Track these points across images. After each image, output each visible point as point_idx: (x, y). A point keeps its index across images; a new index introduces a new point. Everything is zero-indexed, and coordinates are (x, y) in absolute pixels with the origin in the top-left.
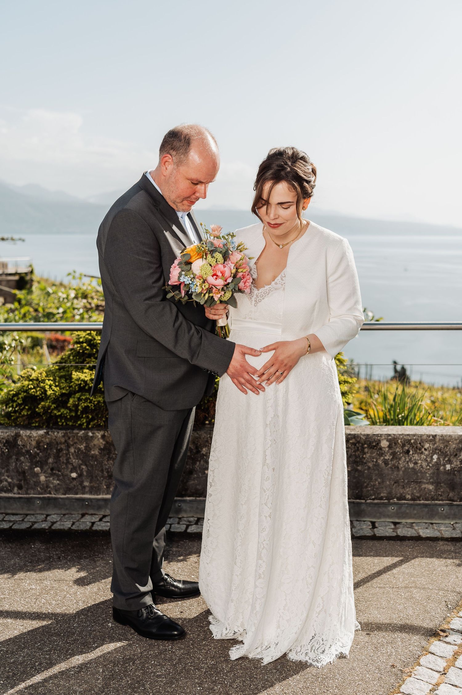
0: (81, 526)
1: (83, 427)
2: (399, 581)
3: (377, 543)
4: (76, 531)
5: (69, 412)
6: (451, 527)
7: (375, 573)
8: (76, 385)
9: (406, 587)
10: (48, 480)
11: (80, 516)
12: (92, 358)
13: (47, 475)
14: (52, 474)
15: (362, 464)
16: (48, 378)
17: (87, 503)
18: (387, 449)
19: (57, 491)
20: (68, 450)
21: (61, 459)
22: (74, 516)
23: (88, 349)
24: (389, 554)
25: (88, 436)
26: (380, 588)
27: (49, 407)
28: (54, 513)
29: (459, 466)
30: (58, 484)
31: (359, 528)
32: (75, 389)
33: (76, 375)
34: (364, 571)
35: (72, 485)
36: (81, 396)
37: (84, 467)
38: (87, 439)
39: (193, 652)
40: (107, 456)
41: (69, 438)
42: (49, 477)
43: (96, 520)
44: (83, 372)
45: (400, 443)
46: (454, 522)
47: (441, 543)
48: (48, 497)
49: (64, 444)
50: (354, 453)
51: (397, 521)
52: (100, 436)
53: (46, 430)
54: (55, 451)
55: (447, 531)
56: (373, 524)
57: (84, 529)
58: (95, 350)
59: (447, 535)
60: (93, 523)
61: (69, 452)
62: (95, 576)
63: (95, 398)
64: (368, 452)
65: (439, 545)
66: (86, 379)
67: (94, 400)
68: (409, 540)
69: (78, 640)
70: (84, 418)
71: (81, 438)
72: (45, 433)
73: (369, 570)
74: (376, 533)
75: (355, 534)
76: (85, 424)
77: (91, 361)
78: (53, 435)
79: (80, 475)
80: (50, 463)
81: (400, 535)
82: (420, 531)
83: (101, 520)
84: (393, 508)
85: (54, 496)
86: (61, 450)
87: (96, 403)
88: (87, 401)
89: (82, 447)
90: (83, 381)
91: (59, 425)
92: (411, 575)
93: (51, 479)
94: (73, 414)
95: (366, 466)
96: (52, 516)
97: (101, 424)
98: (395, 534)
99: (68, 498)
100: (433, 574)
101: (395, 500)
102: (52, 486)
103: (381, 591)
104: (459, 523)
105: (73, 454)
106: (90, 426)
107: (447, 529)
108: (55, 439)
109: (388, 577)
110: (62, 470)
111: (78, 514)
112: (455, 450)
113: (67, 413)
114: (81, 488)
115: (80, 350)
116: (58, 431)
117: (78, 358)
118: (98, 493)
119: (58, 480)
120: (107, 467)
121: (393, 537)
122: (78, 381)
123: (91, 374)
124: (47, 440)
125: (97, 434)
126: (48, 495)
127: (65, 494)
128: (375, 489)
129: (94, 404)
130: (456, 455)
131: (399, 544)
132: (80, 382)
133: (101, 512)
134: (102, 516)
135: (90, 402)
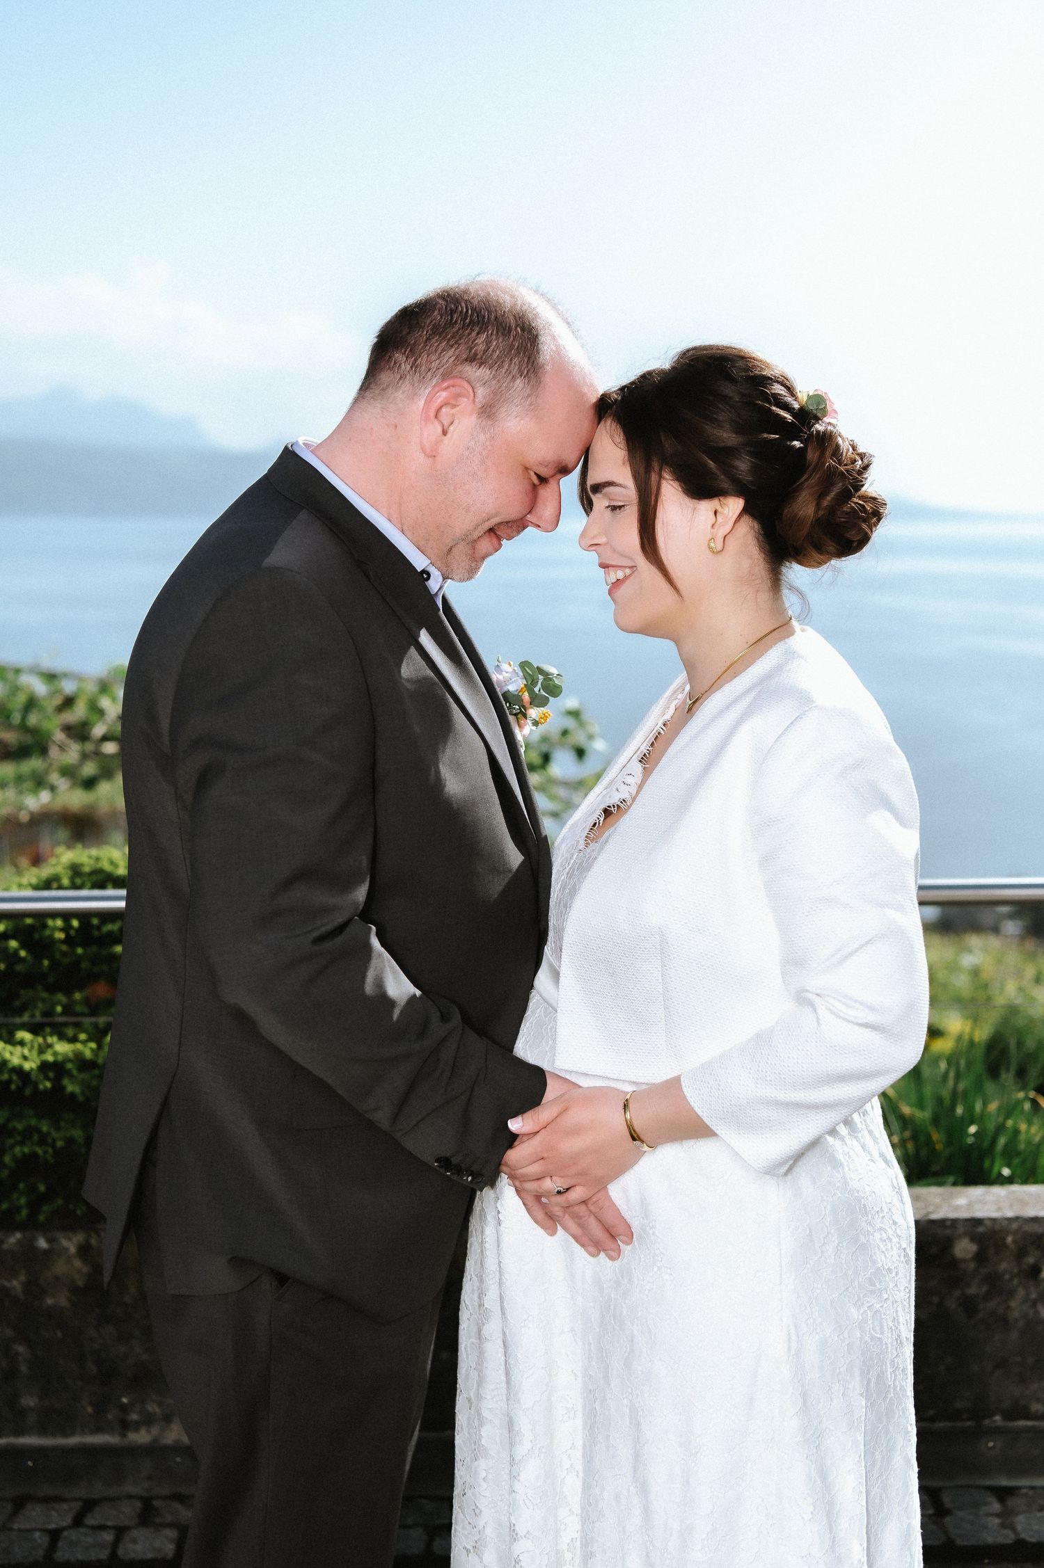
0: (17, 1548)
1: (18, 1218)
11: (9, 1507)
17: (30, 1464)
18: (972, 1265)
23: (23, 960)
25: (35, 1249)
36: (8, 1120)
37: (21, 1349)
38: (30, 1258)
40: (97, 1311)
43: (65, 1524)
44: (12, 1042)
45: (1013, 1246)
51: (1004, 1482)
52: (73, 1250)
56: (936, 1496)
58: (46, 963)
60: (55, 1535)
63: (58, 1129)
66: (27, 1066)
70: (22, 1191)
71: (13, 1256)
74: (952, 1536)
76: (24, 1213)
81: (1028, 1539)
83: (78, 1522)
84: (991, 1444)
87: (60, 1144)
90: (19, 1071)
97: (78, 1212)
98: (1007, 1537)
101: (998, 1418)
106: (41, 1218)
111: (3, 1500)
114: (10, 1416)
118: (68, 1431)
120: (97, 1346)
121: (1010, 1548)
125: (65, 1243)
129: (54, 1147)
132: (6, 1076)
133: (80, 1492)
134: (80, 1504)
135: (43, 1141)
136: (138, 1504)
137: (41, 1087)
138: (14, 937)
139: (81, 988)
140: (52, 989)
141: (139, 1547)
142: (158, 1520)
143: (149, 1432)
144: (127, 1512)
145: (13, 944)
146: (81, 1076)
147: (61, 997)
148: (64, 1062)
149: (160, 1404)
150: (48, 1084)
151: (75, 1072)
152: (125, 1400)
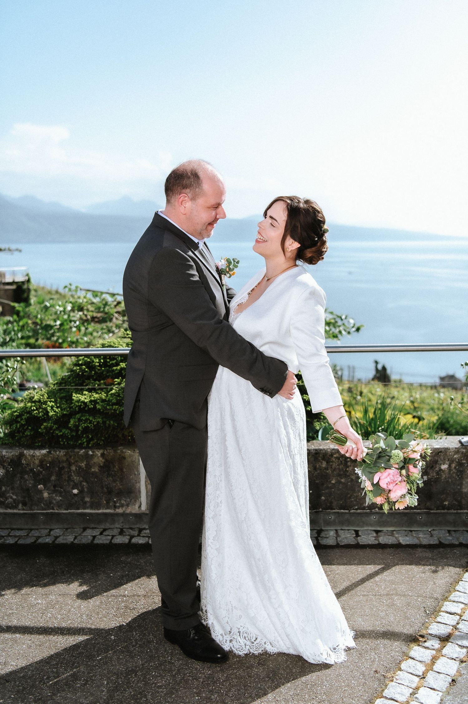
0: (83, 540)
1: (84, 446)
2: (382, 589)
3: (360, 552)
4: (79, 545)
5: (70, 432)
6: (429, 534)
7: (359, 581)
8: (77, 406)
9: (387, 595)
10: (51, 496)
11: (82, 530)
12: (91, 380)
13: (50, 492)
14: (55, 491)
15: (346, 477)
16: (49, 400)
17: (88, 518)
19: (60, 506)
20: (69, 468)
21: (63, 476)
22: (76, 530)
23: (87, 371)
24: (371, 562)
25: (88, 454)
26: (364, 595)
27: (51, 428)
28: (57, 528)
29: (435, 477)
30: (61, 500)
31: (344, 536)
32: (76, 410)
33: (75, 397)
34: (349, 580)
35: (73, 501)
36: (81, 417)
37: (85, 484)
38: (87, 457)
39: (191, 662)
40: (107, 473)
41: (71, 457)
42: (53, 494)
43: (97, 534)
44: (82, 394)
46: (432, 529)
47: (419, 550)
48: (51, 512)
49: (66, 462)
50: (338, 467)
51: (379, 529)
52: (99, 455)
53: (49, 449)
54: (57, 469)
55: (425, 538)
56: (357, 532)
57: (86, 543)
58: (93, 372)
59: (425, 542)
60: (94, 537)
61: (71, 470)
62: (97, 590)
63: (94, 419)
64: (351, 465)
65: (418, 552)
66: (86, 401)
67: (93, 421)
68: (390, 548)
69: (83, 653)
70: (84, 438)
71: (82, 456)
72: (47, 452)
73: (353, 578)
74: (359, 542)
75: (339, 543)
76: (85, 444)
77: (90, 383)
78: (55, 454)
79: (81, 492)
80: (52, 481)
81: (382, 543)
82: (400, 538)
83: (101, 534)
84: (375, 517)
85: (56, 511)
86: (63, 468)
87: (95, 423)
88: (87, 422)
89: (83, 465)
90: (83, 402)
91: (61, 444)
92: (393, 582)
93: (54, 495)
94: (74, 434)
95: (349, 479)
96: (55, 530)
97: (101, 443)
98: (377, 542)
99: (70, 513)
100: (412, 580)
101: (377, 509)
102: (54, 502)
103: (365, 598)
104: (436, 530)
105: (74, 472)
106: (90, 445)
107: (425, 536)
108: (57, 458)
109: (371, 584)
110: (64, 487)
111: (80, 528)
112: (431, 462)
113: (68, 433)
114: (82, 503)
115: (79, 372)
116: (60, 450)
117: (77, 379)
118: (99, 508)
119: (60, 496)
120: (107, 483)
121: (375, 545)
122: (78, 403)
123: (90, 396)
124: (50, 459)
125: (97, 453)
126: (51, 511)
127: (67, 510)
128: (358, 500)
129: (93, 424)
130: (433, 467)
131: (380, 552)
132: (80, 404)
133: (103, 527)
134: (102, 529)
135: (90, 423)
136: (119, 530)
137: (90, 407)
138: (84, 365)
139: (103, 380)
140: (95, 380)
141: (118, 540)
142: (124, 534)
143: (122, 509)
144: (116, 532)
145: (84, 367)
146: (101, 404)
147: (97, 382)
148: (96, 400)
149: (125, 501)
150: (92, 406)
151: (100, 403)
152: (115, 500)
